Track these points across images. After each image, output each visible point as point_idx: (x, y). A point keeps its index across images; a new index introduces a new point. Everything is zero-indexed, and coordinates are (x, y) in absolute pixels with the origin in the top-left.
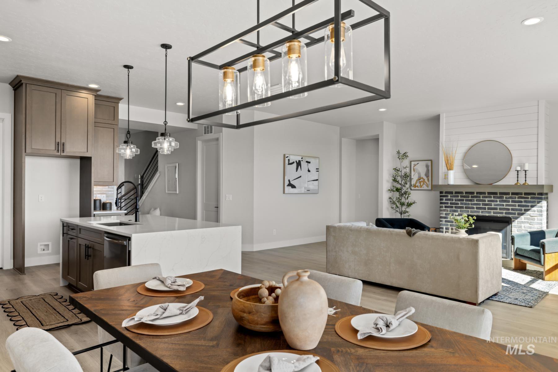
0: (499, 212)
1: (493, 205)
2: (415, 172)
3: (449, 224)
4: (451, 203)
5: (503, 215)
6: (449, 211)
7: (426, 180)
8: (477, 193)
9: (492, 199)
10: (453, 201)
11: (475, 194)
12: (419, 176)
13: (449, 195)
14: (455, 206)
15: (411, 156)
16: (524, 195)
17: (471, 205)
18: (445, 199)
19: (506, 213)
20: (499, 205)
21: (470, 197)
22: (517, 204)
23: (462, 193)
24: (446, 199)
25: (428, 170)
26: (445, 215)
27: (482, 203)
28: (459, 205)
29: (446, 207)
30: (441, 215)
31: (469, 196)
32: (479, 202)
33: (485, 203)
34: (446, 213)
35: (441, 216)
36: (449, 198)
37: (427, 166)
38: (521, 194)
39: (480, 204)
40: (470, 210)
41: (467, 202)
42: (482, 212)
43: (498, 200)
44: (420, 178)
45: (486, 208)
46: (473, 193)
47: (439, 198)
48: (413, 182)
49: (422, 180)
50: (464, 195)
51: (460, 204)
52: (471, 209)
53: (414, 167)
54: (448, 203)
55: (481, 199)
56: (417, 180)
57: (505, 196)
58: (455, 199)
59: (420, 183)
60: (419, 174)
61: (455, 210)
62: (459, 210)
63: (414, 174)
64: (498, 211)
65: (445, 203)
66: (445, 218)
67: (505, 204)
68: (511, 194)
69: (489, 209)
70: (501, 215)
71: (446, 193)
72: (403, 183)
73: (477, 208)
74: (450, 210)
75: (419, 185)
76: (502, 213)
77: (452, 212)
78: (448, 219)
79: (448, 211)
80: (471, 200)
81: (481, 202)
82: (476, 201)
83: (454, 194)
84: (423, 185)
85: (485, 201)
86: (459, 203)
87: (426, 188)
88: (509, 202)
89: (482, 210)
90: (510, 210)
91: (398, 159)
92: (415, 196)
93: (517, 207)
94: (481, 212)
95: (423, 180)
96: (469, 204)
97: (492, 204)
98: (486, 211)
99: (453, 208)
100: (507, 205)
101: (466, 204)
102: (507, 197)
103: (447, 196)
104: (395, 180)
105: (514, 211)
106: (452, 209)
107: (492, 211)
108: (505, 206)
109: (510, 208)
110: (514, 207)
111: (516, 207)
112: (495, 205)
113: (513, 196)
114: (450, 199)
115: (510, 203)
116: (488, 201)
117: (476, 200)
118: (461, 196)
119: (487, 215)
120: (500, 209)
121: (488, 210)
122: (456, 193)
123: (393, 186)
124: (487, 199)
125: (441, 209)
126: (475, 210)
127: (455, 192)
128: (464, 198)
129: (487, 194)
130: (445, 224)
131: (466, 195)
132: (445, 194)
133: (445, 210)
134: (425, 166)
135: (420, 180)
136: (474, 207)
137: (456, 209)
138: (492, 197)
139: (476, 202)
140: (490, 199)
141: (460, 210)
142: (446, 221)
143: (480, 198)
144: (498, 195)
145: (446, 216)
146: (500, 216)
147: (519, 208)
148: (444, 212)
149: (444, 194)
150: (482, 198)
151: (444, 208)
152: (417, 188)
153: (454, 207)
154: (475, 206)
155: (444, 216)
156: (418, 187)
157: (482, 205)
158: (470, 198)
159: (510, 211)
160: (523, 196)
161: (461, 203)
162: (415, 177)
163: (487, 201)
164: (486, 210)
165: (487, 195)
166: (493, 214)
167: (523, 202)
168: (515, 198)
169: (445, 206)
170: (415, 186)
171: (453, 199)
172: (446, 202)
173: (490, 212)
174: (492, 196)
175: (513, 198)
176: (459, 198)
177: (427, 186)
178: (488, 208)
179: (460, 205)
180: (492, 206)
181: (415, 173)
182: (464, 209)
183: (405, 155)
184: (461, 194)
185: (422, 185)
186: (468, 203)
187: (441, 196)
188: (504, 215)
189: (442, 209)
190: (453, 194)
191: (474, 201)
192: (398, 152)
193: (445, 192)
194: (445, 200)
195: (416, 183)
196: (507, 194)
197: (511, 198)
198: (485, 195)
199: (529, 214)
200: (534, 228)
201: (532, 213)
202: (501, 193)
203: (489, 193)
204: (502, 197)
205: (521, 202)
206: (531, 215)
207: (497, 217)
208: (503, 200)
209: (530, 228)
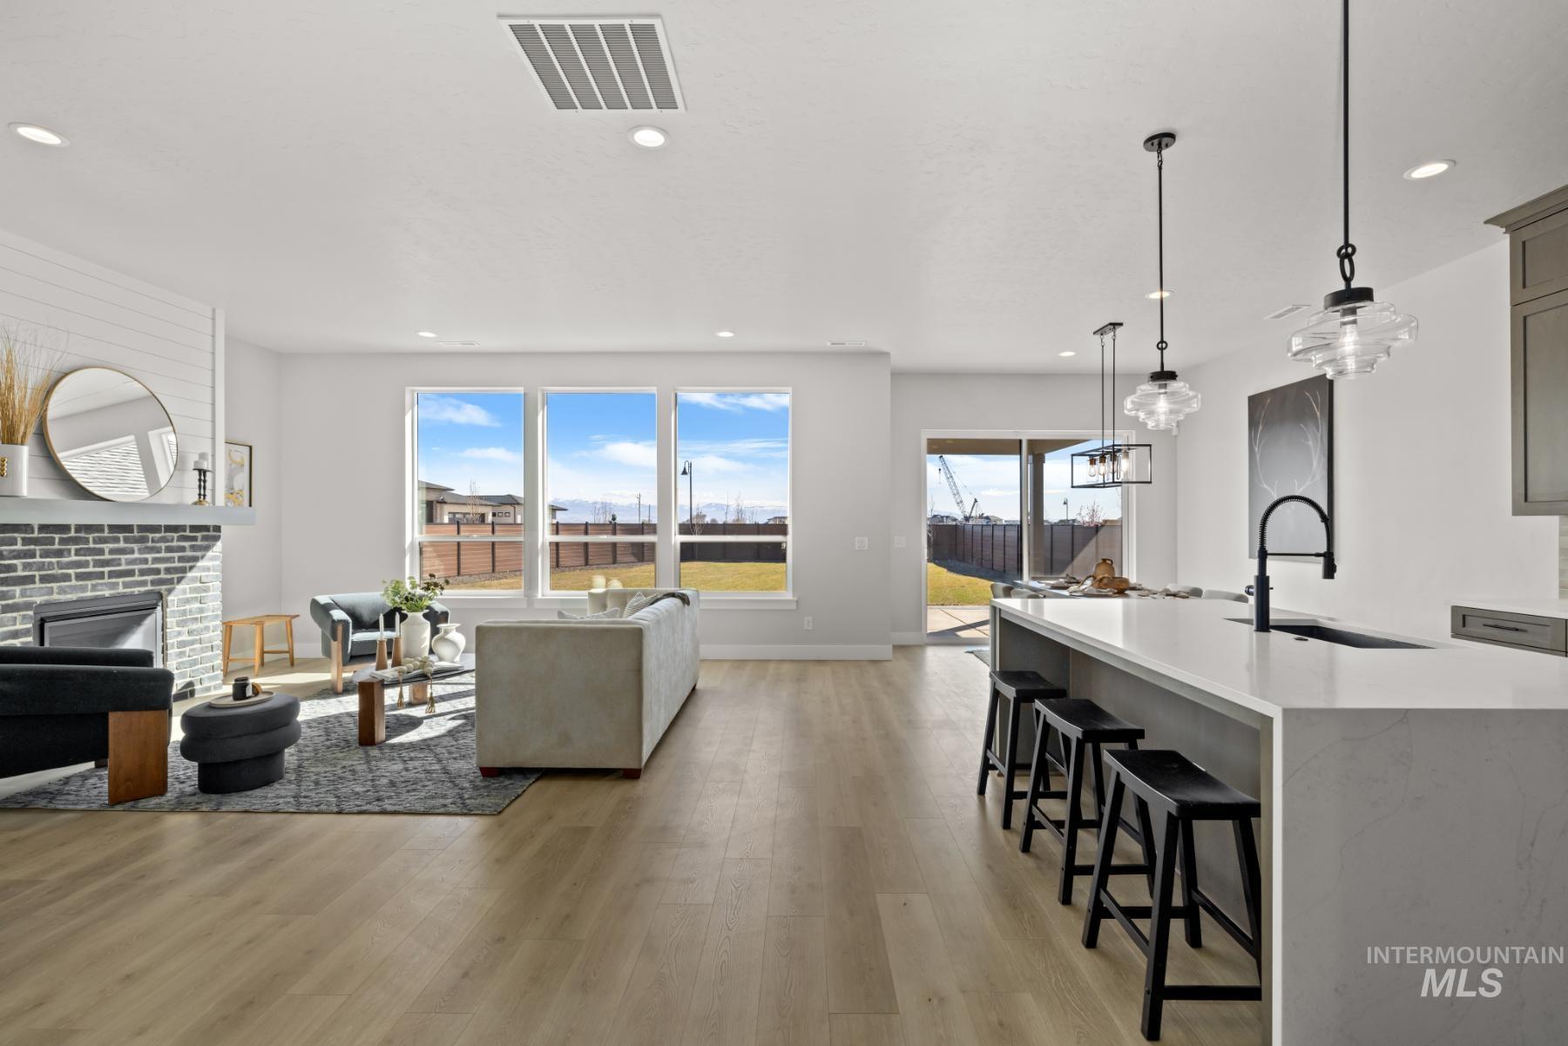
0: (137, 581)
1: (123, 562)
5: (146, 588)
8: (80, 529)
9: (122, 545)
11: (73, 530)
16: (191, 532)
17: (61, 568)
19: (153, 583)
20: (138, 562)
21: (57, 541)
22: (176, 555)
23: (25, 528)
27: (94, 560)
28: (16, 571)
31: (53, 538)
32: (85, 556)
33: (102, 557)
38: (182, 528)
39: (85, 564)
40: (54, 585)
41: (48, 560)
42: (94, 587)
43: (135, 546)
45: (103, 573)
46: (64, 529)
50: (36, 534)
51: (19, 568)
52: (58, 582)
55: (91, 545)
57: (151, 536)
62: (17, 589)
64: (137, 578)
67: (149, 556)
68: (164, 529)
70: (143, 589)
73: (79, 577)
76: (143, 583)
80: (58, 554)
81: (89, 555)
82: (76, 555)
85: (101, 552)
86: (15, 565)
88: (159, 551)
89: (95, 582)
90: (163, 572)
93: (177, 564)
94: (89, 587)
96: (51, 566)
97: (120, 559)
98: (105, 584)
100: (156, 560)
101: (41, 567)
102: (156, 539)
105: (171, 573)
107: (121, 580)
108: (150, 562)
109: (162, 566)
110: (171, 563)
111: (174, 562)
112: (130, 562)
113: (168, 534)
115: (163, 555)
116: (112, 552)
117: (76, 550)
118: (23, 538)
119: (107, 593)
120: (142, 573)
121: (109, 578)
122: (8, 528)
124: (107, 547)
126: (73, 582)
127: (1, 526)
128: (35, 545)
129: (107, 531)
131: (40, 536)
136: (69, 575)
137: (4, 588)
138: (122, 539)
139: (74, 558)
140: (116, 545)
141: (21, 590)
143: (87, 543)
144: (136, 534)
146: (141, 592)
147: (181, 565)
150: (95, 542)
154: (72, 572)
157: (94, 567)
158: (56, 547)
159: (163, 576)
160: (188, 533)
161: (23, 564)
163: (106, 551)
164: (103, 578)
165: (106, 534)
166: (124, 588)
167: (188, 549)
168: (172, 540)
173: (114, 586)
174: (121, 536)
175: (168, 541)
176: (20, 547)
178: (110, 572)
179: (19, 573)
180: (119, 565)
182: (38, 585)
184: (26, 533)
186: (50, 563)
188: (149, 588)
191: (69, 555)
196: (155, 529)
197: (163, 540)
198: (102, 535)
199: (197, 577)
200: (208, 610)
201: (203, 574)
202: (143, 528)
203: (113, 528)
204: (143, 540)
205: (183, 549)
206: (204, 580)
207: (132, 595)
208: (147, 548)
209: (201, 610)
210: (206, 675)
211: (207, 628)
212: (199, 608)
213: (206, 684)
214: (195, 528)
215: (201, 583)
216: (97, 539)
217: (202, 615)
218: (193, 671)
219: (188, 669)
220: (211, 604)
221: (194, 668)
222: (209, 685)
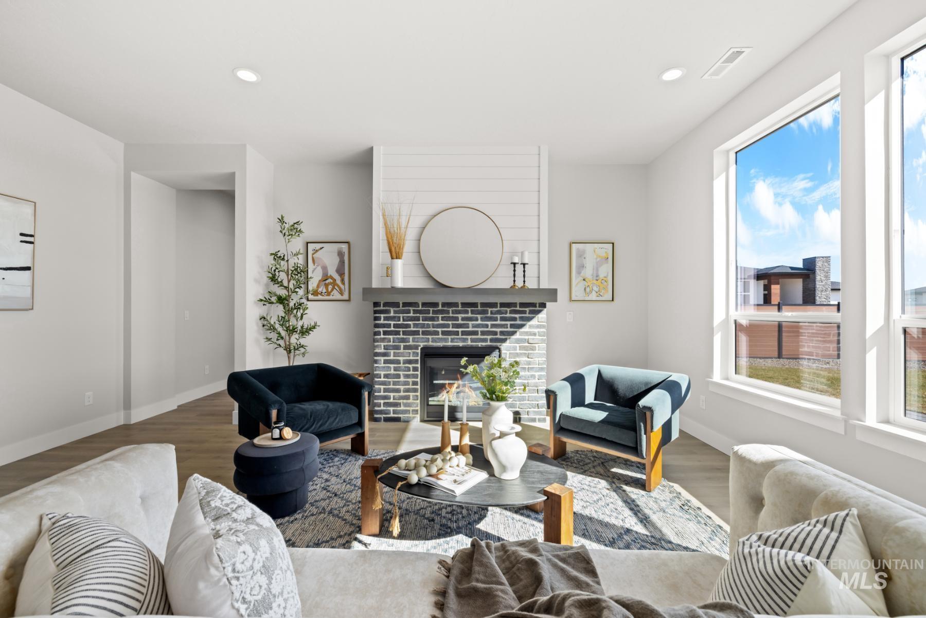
0: (480, 338)
1: (470, 326)
2: (316, 264)
3: (392, 366)
4: (395, 326)
5: (486, 344)
6: (392, 340)
7: (339, 282)
8: (444, 305)
9: (470, 315)
10: (399, 321)
11: (440, 306)
12: (323, 274)
13: (392, 310)
14: (403, 331)
15: (309, 231)
16: (520, 307)
17: (433, 327)
18: (384, 317)
19: (491, 340)
20: (481, 326)
21: (431, 312)
22: (509, 323)
23: (415, 304)
24: (386, 317)
25: (342, 262)
26: (384, 349)
27: (452, 324)
28: (410, 328)
29: (385, 333)
30: (377, 351)
31: (430, 310)
32: (447, 321)
33: (457, 322)
34: (387, 345)
35: (375, 351)
36: (392, 314)
37: (340, 254)
38: (514, 305)
39: (447, 326)
40: (430, 337)
41: (427, 322)
42: (452, 340)
43: (479, 316)
44: (325, 277)
45: (458, 332)
46: (435, 305)
47: (372, 315)
48: (312, 285)
49: (330, 280)
50: (420, 308)
51: (412, 326)
52: (432, 335)
53: (313, 254)
54: (389, 326)
55: (451, 315)
56: (320, 281)
57: (490, 310)
58: (403, 317)
59: (326, 286)
60: (325, 269)
61: (403, 338)
62: (411, 337)
63: (315, 269)
64: (479, 336)
65: (384, 326)
66: (384, 355)
67: (489, 323)
68: (499, 305)
69: (464, 333)
70: (484, 344)
71: (386, 304)
72: (291, 286)
73: (444, 333)
74: (394, 338)
75: (324, 291)
76: (485, 340)
77: (398, 342)
78: (390, 356)
79: (390, 342)
80: (432, 319)
81: (450, 321)
82: (442, 320)
83: (401, 308)
84: (332, 290)
85: (457, 319)
86: (410, 325)
87: (339, 297)
88: (496, 319)
89: (453, 337)
90: (499, 333)
91: (281, 235)
92: (315, 312)
93: (509, 329)
94: (450, 340)
95: (332, 281)
96: (428, 326)
97: (468, 324)
98: (460, 339)
99: (400, 335)
100: (493, 326)
101: (423, 326)
102: (494, 312)
103: (388, 312)
104: (273, 279)
105: (504, 335)
106: (398, 336)
107: (469, 337)
108: (489, 327)
109: (498, 330)
110: (505, 328)
111: (507, 328)
112: (474, 326)
113: (502, 309)
114: (394, 317)
115: (498, 322)
116: (463, 319)
117: (442, 317)
118: (413, 310)
119: (461, 344)
120: (483, 333)
121: (462, 335)
122: (405, 304)
123: (269, 292)
124: (460, 316)
125: (376, 337)
126: (440, 336)
127: (403, 303)
128: (420, 314)
129: (460, 306)
130: (384, 367)
131: (422, 309)
132: (384, 308)
133: (384, 338)
134: (336, 254)
135: (327, 282)
136: (438, 332)
137: (405, 337)
138: (470, 311)
139: (441, 322)
140: (466, 315)
141: (413, 338)
142: (386, 362)
143: (449, 313)
144: (479, 308)
145: (385, 351)
146: (482, 345)
147: (512, 330)
148: (382, 344)
149: (382, 308)
150: (453, 313)
151: (382, 336)
152: (320, 297)
153: (401, 333)
154: (440, 330)
155: (382, 350)
156: (323, 296)
157: (452, 328)
158: (431, 315)
159: (498, 336)
160: (518, 308)
161: (414, 324)
162: (315, 276)
163: (460, 318)
164: (458, 335)
165: (460, 308)
166: (471, 342)
167: (518, 319)
168: (506, 313)
169: (383, 331)
170: (315, 293)
171: (399, 317)
172: (387, 324)
173: (465, 340)
174: (469, 309)
175: (503, 314)
176: (411, 315)
177: (342, 294)
178: (462, 332)
179: (412, 329)
180: (468, 327)
181: (314, 267)
182: (421, 336)
183: (295, 230)
184: (415, 307)
185: (330, 290)
186: (428, 324)
187: (375, 312)
188: (489, 343)
189: (379, 337)
190: (399, 307)
191: (438, 320)
192: (281, 220)
193: (383, 304)
194: (384, 320)
195: (318, 286)
196: (494, 305)
197: (499, 312)
198: (458, 309)
199: (526, 340)
200: (534, 363)
201: (530, 337)
202: (484, 305)
203: (464, 305)
204: (485, 312)
205: (515, 319)
206: (530, 341)
207: (477, 348)
208: (486, 317)
209: (529, 363)
210: (532, 409)
211: (533, 377)
212: (526, 361)
213: (532, 416)
214: (523, 305)
215: (528, 343)
216: (454, 311)
217: (530, 366)
218: (521, 404)
219: (518, 402)
220: (537, 359)
221: (522, 402)
222: (534, 417)
